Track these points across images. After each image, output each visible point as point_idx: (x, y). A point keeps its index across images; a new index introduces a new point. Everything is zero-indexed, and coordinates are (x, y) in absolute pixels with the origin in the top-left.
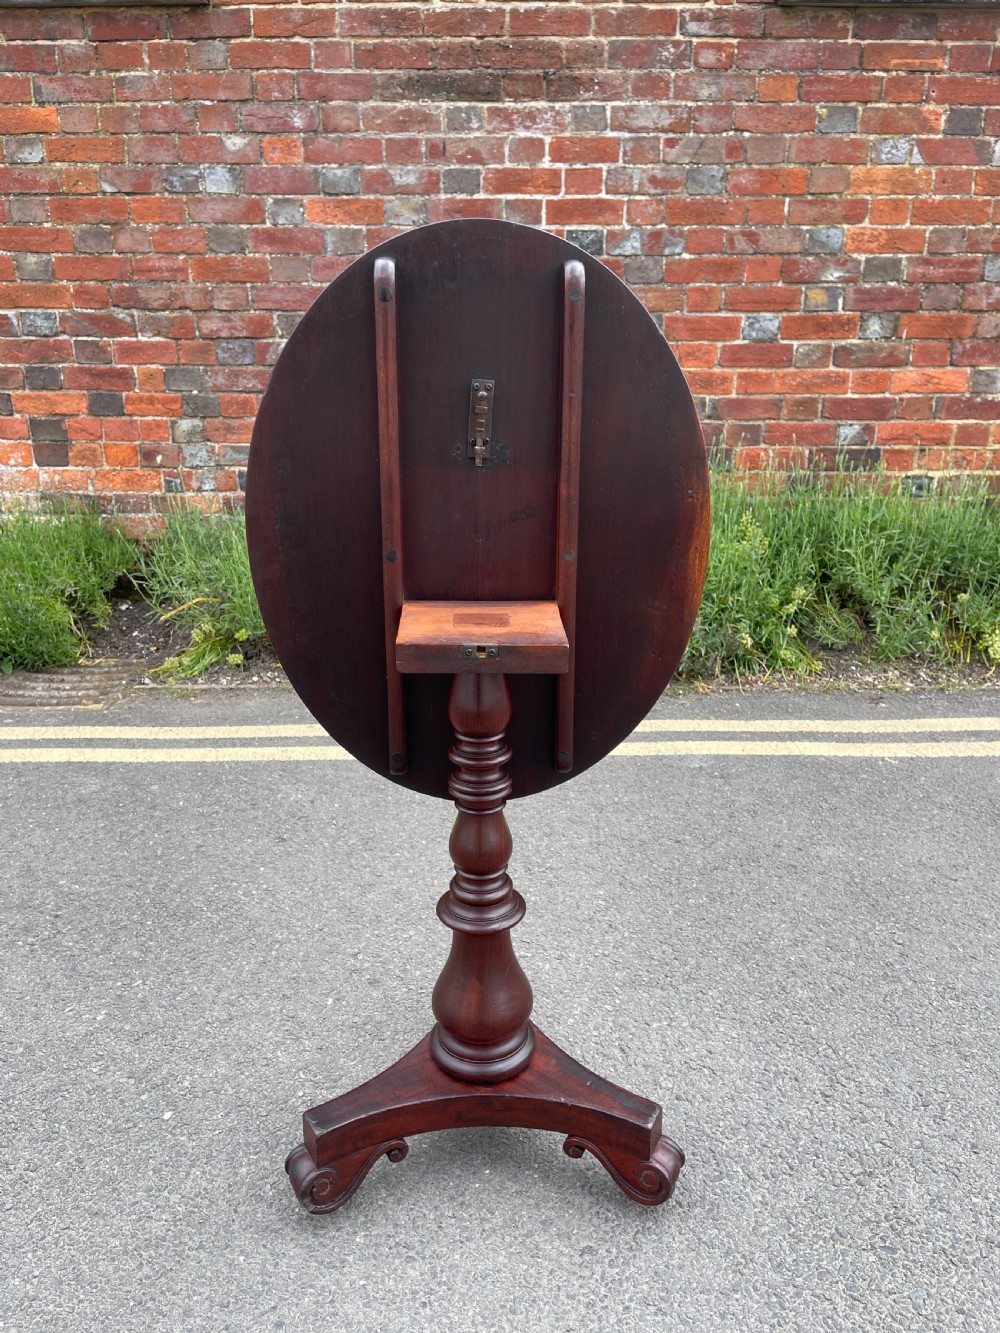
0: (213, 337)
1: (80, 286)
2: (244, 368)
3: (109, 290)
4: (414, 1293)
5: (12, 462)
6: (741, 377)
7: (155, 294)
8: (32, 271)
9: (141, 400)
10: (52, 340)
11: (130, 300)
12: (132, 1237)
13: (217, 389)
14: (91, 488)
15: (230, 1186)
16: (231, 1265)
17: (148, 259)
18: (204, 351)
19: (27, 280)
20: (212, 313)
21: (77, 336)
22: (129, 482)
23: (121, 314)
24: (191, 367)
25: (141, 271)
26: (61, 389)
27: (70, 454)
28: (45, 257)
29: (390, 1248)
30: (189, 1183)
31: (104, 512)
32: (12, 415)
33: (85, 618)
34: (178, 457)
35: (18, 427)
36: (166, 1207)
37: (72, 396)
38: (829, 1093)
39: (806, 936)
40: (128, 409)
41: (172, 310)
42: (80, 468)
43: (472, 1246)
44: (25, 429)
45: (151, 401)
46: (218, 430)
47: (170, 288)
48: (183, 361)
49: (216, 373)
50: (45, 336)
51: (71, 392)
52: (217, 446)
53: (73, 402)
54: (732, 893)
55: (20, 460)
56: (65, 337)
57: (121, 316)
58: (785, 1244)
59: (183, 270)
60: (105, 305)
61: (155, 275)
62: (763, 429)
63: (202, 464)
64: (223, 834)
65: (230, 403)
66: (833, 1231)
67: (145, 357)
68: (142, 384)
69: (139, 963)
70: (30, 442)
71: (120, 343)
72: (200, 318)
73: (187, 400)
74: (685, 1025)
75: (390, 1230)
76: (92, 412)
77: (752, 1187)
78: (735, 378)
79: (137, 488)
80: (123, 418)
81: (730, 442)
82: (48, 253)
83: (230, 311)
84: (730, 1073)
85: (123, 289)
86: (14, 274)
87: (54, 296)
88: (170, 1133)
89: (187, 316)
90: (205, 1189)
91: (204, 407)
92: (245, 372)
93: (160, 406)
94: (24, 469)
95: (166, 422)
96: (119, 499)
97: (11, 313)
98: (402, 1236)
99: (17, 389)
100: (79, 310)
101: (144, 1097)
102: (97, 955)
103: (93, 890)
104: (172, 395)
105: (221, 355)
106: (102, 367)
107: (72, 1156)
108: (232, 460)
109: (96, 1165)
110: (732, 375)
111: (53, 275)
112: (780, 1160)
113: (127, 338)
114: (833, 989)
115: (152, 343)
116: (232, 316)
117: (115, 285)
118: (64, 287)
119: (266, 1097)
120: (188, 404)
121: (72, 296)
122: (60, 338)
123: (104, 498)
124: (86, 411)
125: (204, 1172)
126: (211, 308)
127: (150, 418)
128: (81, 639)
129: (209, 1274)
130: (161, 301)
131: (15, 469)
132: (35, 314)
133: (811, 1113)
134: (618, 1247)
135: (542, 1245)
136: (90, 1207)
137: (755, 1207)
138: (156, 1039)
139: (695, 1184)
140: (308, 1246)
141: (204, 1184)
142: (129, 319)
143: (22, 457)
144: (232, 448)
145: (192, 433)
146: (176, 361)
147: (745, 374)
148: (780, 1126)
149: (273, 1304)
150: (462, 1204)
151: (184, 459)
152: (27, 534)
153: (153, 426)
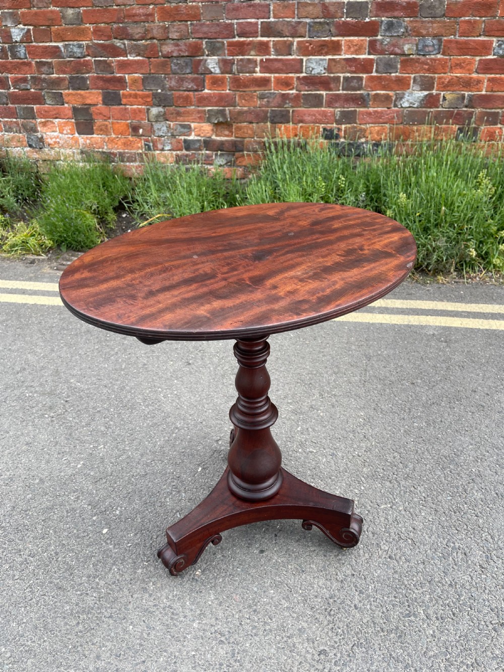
0: (168, 57)
1: (96, 27)
2: (186, 76)
3: (111, 29)
4: (221, 665)
5: (65, 132)
6: (489, 80)
7: (137, 30)
8: (71, 19)
9: (130, 95)
10: (82, 60)
11: (123, 34)
12: (76, 605)
13: (171, 89)
14: (105, 147)
15: (131, 580)
16: (125, 631)
17: (133, 9)
18: (164, 65)
19: (68, 24)
20: (169, 41)
21: (95, 57)
22: (125, 144)
23: (118, 43)
24: (157, 75)
25: (129, 16)
26: (88, 89)
27: (94, 128)
28: (77, 10)
29: (211, 634)
30: (110, 576)
31: (114, 162)
32: (63, 104)
33: (102, 221)
34: (151, 131)
35: (67, 112)
36: (96, 589)
37: (93, 93)
38: (485, 566)
39: (484, 456)
40: (124, 101)
41: (147, 40)
42: (100, 136)
43: (257, 639)
44: (70, 113)
45: (136, 96)
46: (172, 114)
47: (145, 26)
48: (152, 71)
49: (171, 79)
50: (79, 58)
51: (93, 91)
52: (172, 124)
53: (94, 97)
54: (441, 421)
55: (69, 131)
56: (88, 58)
57: (118, 44)
58: (442, 665)
59: (152, 15)
60: (109, 38)
61: (137, 18)
62: (501, 114)
63: (164, 135)
64: (158, 357)
65: (179, 97)
66: (473, 661)
67: (132, 69)
68: (131, 86)
69: (104, 434)
70: (73, 120)
71: (119, 61)
72: (162, 44)
73: (155, 95)
74: (401, 508)
75: (213, 621)
76: (105, 103)
77: (428, 624)
78: (486, 81)
79: (130, 148)
80: (121, 106)
81: (477, 123)
82: (79, 7)
83: (178, 40)
84: (424, 545)
85: (119, 28)
86: (61, 21)
87: (82, 33)
88: (105, 542)
89: (154, 44)
90: (118, 580)
91: (165, 100)
92: (187, 78)
93: (140, 99)
94: (71, 136)
95: (144, 109)
96: (120, 154)
97: (60, 45)
98: (219, 627)
99: (65, 89)
100: (96, 41)
101: (94, 518)
102: (83, 427)
103: (86, 387)
104: (147, 93)
105: (174, 67)
106: (109, 75)
107: (53, 550)
108: (180, 132)
109: (64, 557)
110: (484, 79)
111: (82, 21)
112: (448, 608)
113: (122, 58)
114: (497, 494)
115: (135, 61)
116: (180, 43)
117: (115, 26)
118: (88, 28)
119: (158, 526)
120: (155, 98)
121: (92, 33)
122: (86, 59)
123: (113, 154)
124: (101, 103)
125: (119, 569)
126: (168, 38)
127: (135, 107)
128: (101, 233)
129: (112, 634)
130: (140, 34)
131: (66, 136)
132: (73, 45)
133: (472, 578)
134: (341, 653)
135: (297, 645)
136: (58, 583)
137: (428, 638)
138: (106, 482)
139: (393, 618)
140: (167, 625)
141: (118, 577)
142: (123, 46)
143: (70, 129)
144: (180, 125)
145: (158, 116)
146: (148, 72)
147: (493, 78)
148: (451, 585)
149: (143, 659)
150: (255, 611)
151: (154, 131)
152: (73, 174)
153: (137, 111)
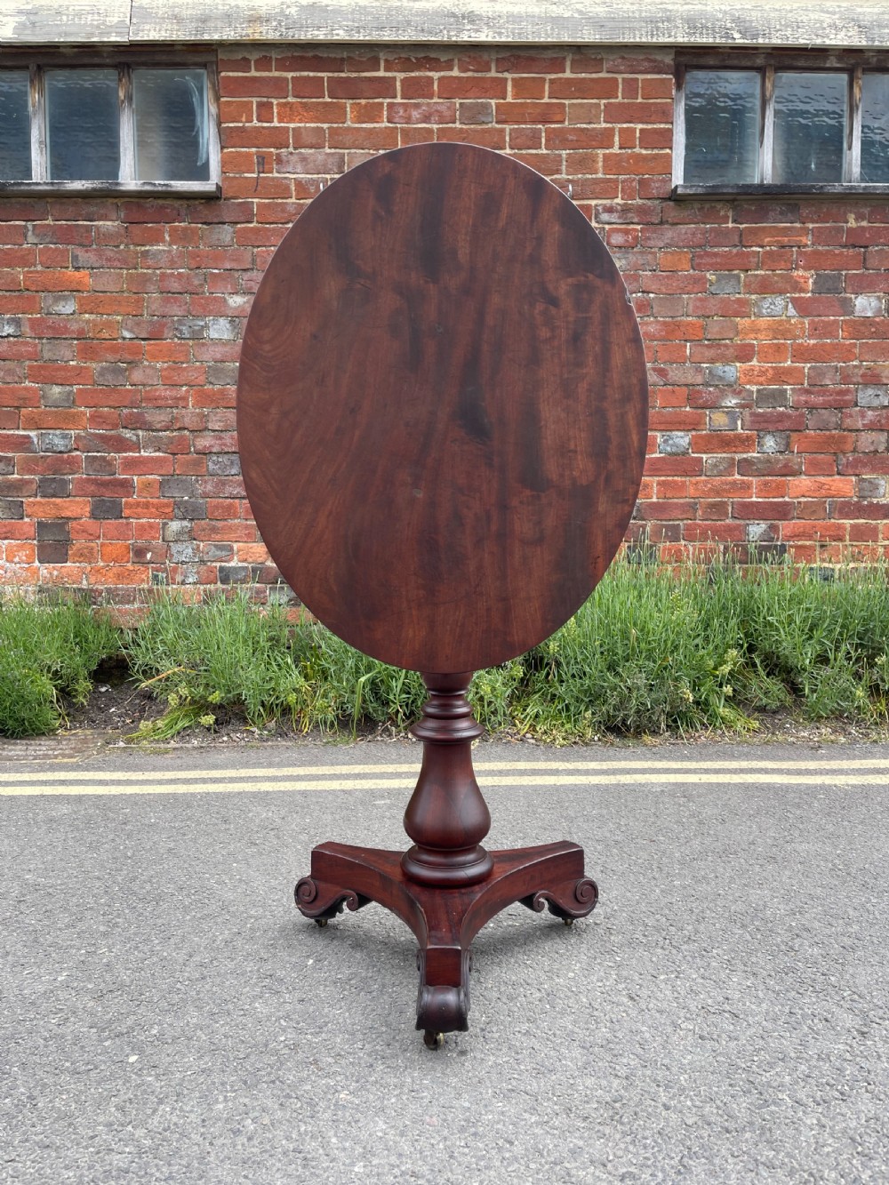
0: (205, 453)
1: (96, 411)
2: (231, 478)
3: (120, 415)
5: (17, 559)
6: (659, 484)
7: (159, 418)
8: (57, 399)
9: (138, 504)
10: (66, 455)
11: (137, 423)
12: (89, 1169)
13: (205, 495)
14: (85, 582)
15: (204, 1121)
17: (156, 390)
18: (197, 463)
19: (50, 407)
20: (207, 433)
21: (88, 452)
22: (119, 577)
23: (128, 434)
24: (184, 477)
25: (149, 399)
26: (68, 496)
27: (70, 552)
28: (68, 388)
29: (395, 1177)
30: (156, 1119)
31: (95, 603)
32: (22, 518)
33: (65, 693)
34: (167, 553)
35: (26, 529)
36: (130, 1140)
37: (78, 502)
38: (865, 1030)
39: (802, 907)
40: (126, 513)
41: (172, 431)
42: (78, 564)
43: (492, 1173)
44: (32, 531)
45: (147, 505)
46: (204, 530)
47: (172, 412)
48: (177, 472)
49: (206, 482)
50: (61, 452)
51: (77, 499)
52: (202, 544)
53: (77, 507)
54: (717, 877)
55: (24, 558)
56: (78, 453)
57: (128, 436)
59: (184, 399)
60: (115, 427)
61: (160, 403)
62: (682, 527)
63: (187, 560)
65: (217, 507)
67: (144, 469)
68: (141, 491)
69: (105, 935)
70: (35, 542)
71: (126, 458)
72: (196, 437)
73: (177, 505)
74: (694, 976)
75: (393, 1159)
76: (93, 516)
77: (804, 1112)
78: (655, 485)
79: (125, 581)
80: (121, 521)
81: (654, 539)
82: (71, 385)
83: (222, 431)
84: (753, 1016)
85: (131, 414)
86: (39, 401)
87: (72, 420)
88: (136, 1074)
89: (185, 436)
90: (175, 1124)
91: (193, 511)
92: (231, 481)
93: (154, 510)
94: (27, 566)
95: (159, 524)
96: (109, 591)
97: (32, 434)
98: (408, 1166)
99: (30, 496)
100: (92, 431)
101: (106, 1044)
102: (60, 929)
103: (59, 882)
104: (166, 500)
105: (211, 466)
106: (107, 477)
107: (23, 1094)
108: (214, 557)
109: (50, 1101)
110: (652, 482)
111: (74, 402)
112: (828, 1088)
113: (131, 454)
114: (843, 947)
115: (152, 457)
116: (223, 435)
117: (126, 411)
118: (82, 412)
119: (243, 1042)
120: (179, 508)
121: (88, 419)
122: (74, 454)
123: (97, 590)
124: (88, 515)
125: (174, 1109)
126: (206, 429)
127: (144, 520)
128: (60, 715)
130: (163, 423)
131: (18, 565)
132: (53, 434)
133: (851, 1047)
134: (663, 1170)
135: (573, 1172)
136: (42, 1140)
137: (812, 1129)
138: (121, 995)
139: (739, 1112)
140: (299, 1176)
141: (174, 1119)
142: (134, 438)
143: (26, 556)
144: (215, 546)
145: (180, 533)
146: (172, 472)
147: (663, 481)
150: (475, 1134)
151: (172, 555)
152: (24, 618)
153: (146, 527)
